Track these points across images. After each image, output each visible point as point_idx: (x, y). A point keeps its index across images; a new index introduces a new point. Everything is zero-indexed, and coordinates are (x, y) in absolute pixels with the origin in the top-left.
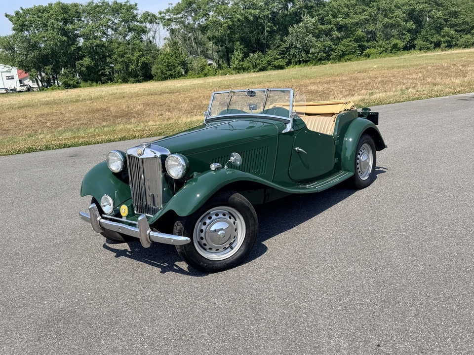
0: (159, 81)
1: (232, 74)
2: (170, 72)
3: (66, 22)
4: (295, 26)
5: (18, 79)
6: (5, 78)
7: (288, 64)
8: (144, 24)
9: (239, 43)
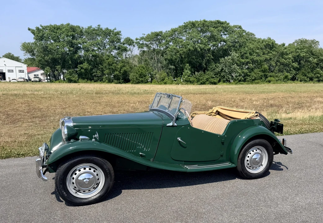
0: (134, 84)
1: (183, 84)
2: (142, 79)
3: (74, 37)
4: (226, 58)
5: (27, 73)
7: (219, 81)
8: (125, 45)
9: (188, 64)
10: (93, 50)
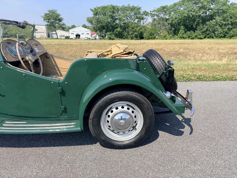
0: (146, 40)
1: (178, 39)
2: (151, 36)
3: (113, 12)
5: (90, 35)
6: (86, 34)
7: (205, 37)
8: (143, 16)
9: (183, 26)
10: (124, 20)
